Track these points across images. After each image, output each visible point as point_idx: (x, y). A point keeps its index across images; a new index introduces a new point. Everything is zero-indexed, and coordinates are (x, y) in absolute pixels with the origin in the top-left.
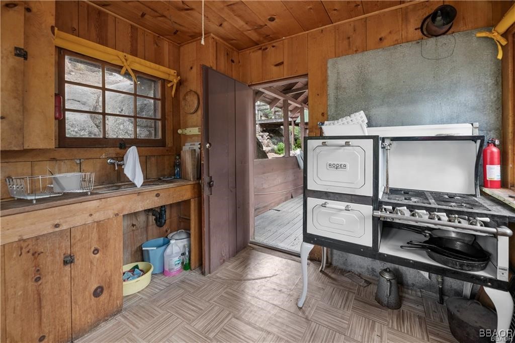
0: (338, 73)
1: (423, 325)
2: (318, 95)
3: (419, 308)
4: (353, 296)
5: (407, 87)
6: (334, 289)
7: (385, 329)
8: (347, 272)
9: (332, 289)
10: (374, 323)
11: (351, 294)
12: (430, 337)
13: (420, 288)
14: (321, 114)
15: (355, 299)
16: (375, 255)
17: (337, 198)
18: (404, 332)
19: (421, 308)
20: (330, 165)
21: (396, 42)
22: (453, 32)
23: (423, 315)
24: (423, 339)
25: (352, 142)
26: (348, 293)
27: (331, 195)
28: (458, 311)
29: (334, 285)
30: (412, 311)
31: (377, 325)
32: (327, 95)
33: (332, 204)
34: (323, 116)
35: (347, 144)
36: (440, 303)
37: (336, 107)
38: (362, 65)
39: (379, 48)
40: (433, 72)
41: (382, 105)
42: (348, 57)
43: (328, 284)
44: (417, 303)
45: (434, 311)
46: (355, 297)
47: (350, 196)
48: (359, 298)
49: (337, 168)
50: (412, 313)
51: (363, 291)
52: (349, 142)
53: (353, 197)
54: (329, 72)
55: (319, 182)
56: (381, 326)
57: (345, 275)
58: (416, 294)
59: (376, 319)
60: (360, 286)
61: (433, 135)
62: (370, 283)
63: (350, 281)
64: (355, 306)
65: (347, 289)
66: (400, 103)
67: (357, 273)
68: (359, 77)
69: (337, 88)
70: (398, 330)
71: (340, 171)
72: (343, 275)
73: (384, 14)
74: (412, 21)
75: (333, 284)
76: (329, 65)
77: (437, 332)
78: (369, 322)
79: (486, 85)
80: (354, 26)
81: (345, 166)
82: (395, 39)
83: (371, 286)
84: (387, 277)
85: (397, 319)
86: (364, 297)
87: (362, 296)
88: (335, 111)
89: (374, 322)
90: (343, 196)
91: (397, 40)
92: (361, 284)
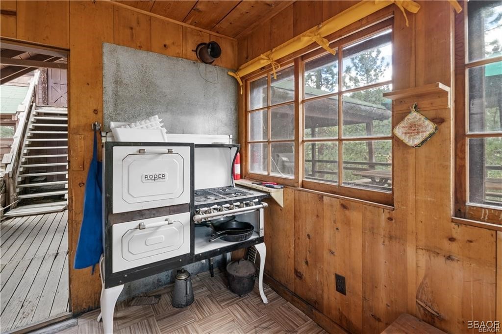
0: (118, 65)
1: (214, 300)
2: (88, 84)
3: (204, 290)
4: (153, 319)
5: (187, 99)
6: (130, 328)
7: (196, 325)
8: (132, 300)
9: (128, 329)
10: (187, 329)
11: (151, 319)
12: (222, 305)
13: (196, 274)
14: (93, 111)
15: (157, 321)
16: (192, 260)
17: (154, 214)
18: (208, 316)
19: (205, 289)
20: (146, 177)
21: (178, 55)
22: (215, 65)
23: (209, 293)
24: (220, 310)
25: (174, 148)
26: (147, 320)
27: (147, 212)
28: (237, 272)
29: (128, 324)
30: (202, 296)
31: (189, 327)
32: (102, 88)
33: (148, 223)
34: (96, 114)
35: (170, 152)
36: (212, 277)
37: (116, 105)
38: (147, 65)
39: (164, 54)
40: (204, 91)
41: (166, 112)
42: (131, 50)
43: (120, 327)
44: (202, 286)
45: (213, 285)
46: (156, 318)
47: (168, 208)
48: (160, 316)
49: (154, 180)
50: (203, 297)
51: (159, 307)
52: (172, 149)
53: (171, 208)
54: (105, 59)
55: (131, 200)
56: (192, 325)
57: (131, 305)
58: (196, 280)
59: (185, 323)
60: (153, 304)
61: (210, 143)
62: (160, 296)
63: (141, 307)
64: (161, 328)
65: (144, 317)
66: (181, 113)
67: (141, 295)
68: (143, 77)
69: (117, 82)
70: (204, 318)
71: (158, 183)
72: (129, 306)
73: (168, 23)
74: (190, 41)
75: (126, 323)
76: (105, 50)
77: (223, 298)
78: (182, 331)
79: (231, 109)
80: (138, 18)
81: (164, 176)
82: (177, 51)
83: (163, 297)
84: (183, 278)
85: (198, 310)
86: (164, 312)
87: (161, 312)
88: (114, 110)
89: (185, 327)
90: (161, 210)
91: (178, 53)
92: (153, 302)
